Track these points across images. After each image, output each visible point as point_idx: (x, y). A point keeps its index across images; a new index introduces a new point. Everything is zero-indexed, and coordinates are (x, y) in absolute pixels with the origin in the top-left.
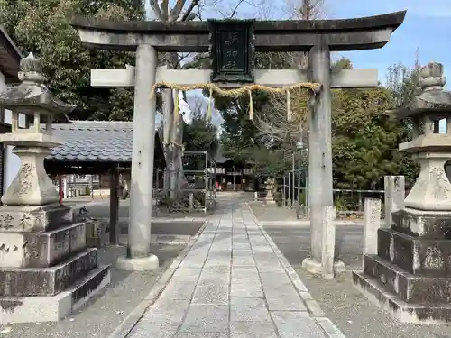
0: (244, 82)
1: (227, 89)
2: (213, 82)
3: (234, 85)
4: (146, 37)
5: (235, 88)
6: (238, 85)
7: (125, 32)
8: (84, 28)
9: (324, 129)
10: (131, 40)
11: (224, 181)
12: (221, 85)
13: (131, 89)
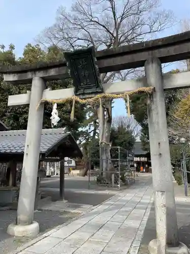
0: (96, 93)
1: (85, 99)
2: (76, 95)
3: (90, 96)
4: (37, 72)
5: (91, 98)
6: (93, 95)
7: (25, 71)
8: (6, 73)
9: (158, 123)
10: (29, 75)
11: (147, 166)
12: (81, 97)
13: (28, 105)
